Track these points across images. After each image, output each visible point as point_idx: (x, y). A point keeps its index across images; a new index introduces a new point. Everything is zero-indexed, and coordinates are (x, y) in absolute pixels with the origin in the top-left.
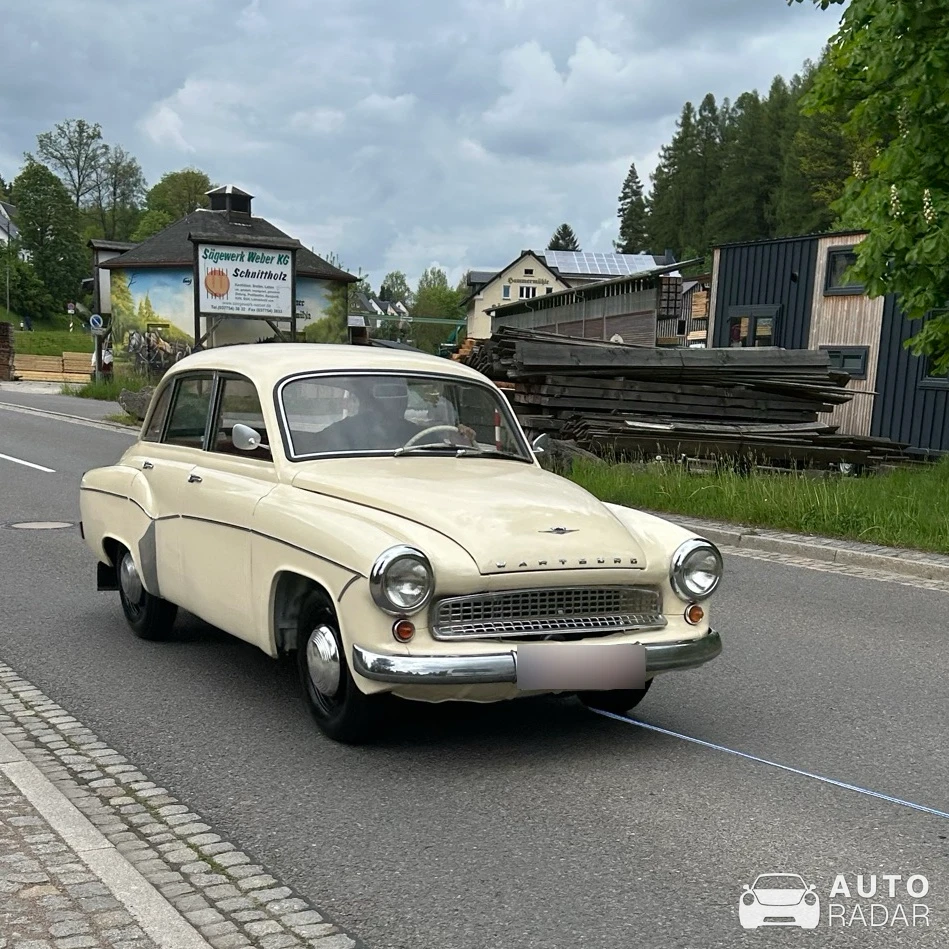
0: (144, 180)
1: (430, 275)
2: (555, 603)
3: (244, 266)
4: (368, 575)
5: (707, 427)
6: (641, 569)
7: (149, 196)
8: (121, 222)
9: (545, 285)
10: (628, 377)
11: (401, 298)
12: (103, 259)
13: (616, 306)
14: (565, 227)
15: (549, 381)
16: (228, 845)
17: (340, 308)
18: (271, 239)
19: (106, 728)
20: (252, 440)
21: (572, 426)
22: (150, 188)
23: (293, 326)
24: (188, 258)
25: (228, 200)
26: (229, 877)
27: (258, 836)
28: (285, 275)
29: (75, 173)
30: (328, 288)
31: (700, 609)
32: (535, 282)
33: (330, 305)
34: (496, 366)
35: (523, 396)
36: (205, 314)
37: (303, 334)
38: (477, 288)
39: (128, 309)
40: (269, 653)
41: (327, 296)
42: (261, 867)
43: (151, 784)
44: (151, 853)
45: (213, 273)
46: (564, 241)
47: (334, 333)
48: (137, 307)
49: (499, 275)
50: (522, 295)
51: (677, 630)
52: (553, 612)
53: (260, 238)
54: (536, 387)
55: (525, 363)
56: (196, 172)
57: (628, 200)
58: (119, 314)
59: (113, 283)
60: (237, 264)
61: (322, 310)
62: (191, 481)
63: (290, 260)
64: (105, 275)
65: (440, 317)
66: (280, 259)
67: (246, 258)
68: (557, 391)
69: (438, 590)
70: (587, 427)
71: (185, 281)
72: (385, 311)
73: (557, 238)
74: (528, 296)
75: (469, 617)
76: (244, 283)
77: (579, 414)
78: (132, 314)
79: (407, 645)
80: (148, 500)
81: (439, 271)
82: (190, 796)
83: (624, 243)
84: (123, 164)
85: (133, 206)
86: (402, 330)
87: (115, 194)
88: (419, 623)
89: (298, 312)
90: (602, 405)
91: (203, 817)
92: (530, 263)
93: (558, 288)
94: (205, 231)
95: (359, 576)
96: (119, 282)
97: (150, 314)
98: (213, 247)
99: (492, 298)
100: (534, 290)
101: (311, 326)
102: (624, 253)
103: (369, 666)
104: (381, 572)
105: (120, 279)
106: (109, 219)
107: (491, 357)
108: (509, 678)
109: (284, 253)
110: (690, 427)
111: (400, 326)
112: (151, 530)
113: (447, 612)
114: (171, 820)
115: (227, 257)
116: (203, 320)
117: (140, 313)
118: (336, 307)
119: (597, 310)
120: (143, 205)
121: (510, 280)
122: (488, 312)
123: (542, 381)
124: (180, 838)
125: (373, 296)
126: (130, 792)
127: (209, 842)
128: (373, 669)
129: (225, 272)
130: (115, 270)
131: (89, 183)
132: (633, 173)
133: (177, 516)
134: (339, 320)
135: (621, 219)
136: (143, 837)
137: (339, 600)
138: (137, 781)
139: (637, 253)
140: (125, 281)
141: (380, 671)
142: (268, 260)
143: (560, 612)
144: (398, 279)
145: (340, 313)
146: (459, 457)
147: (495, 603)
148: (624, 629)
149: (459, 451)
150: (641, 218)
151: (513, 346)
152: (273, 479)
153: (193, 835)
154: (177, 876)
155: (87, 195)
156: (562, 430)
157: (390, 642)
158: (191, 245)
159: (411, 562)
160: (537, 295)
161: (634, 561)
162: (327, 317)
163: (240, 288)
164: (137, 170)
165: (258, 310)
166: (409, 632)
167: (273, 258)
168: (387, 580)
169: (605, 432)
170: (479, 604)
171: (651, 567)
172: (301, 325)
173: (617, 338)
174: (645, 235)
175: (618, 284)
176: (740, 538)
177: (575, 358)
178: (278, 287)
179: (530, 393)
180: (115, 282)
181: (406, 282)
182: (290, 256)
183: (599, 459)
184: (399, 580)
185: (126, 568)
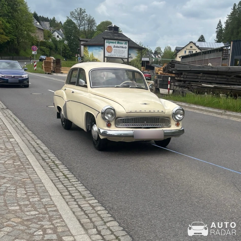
0: (96, 23)
1: (167, 48)
2: (144, 120)
3: (116, 45)
4: (101, 112)
5: (223, 86)
6: (164, 113)
7: (97, 27)
8: (90, 34)
9: (195, 50)
10: (203, 73)
11: (160, 53)
12: (82, 43)
13: (212, 56)
14: (202, 36)
15: (183, 74)
16: (71, 173)
17: (140, 56)
18: (123, 38)
19: (53, 149)
20: (83, 83)
21: (188, 85)
22: (97, 25)
23: (128, 60)
24: (102, 43)
25: (113, 28)
26: (68, 179)
27: (78, 172)
28: (126, 47)
29: (79, 21)
30: (137, 51)
31: (179, 123)
32: (193, 50)
33: (138, 55)
34: (170, 70)
35: (177, 78)
36: (106, 57)
37: (130, 62)
38: (178, 51)
39: (88, 56)
40: (85, 130)
41: (137, 53)
42: (76, 178)
43: (59, 161)
44: (54, 174)
45: (109, 47)
46: (202, 39)
47: (138, 62)
48: (90, 55)
49: (184, 48)
50: (189, 53)
51: (173, 128)
52: (143, 122)
53: (120, 38)
54: (180, 75)
55: (177, 69)
56: (109, 21)
57: (219, 29)
58: (85, 57)
59: (84, 49)
60: (114, 44)
61: (135, 56)
62: (72, 93)
63: (128, 44)
64: (82, 47)
65: (169, 59)
66: (125, 43)
67: (117, 43)
68: (185, 76)
69: (117, 116)
70: (192, 86)
71: (101, 49)
72: (155, 57)
73: (200, 38)
74: (191, 53)
75: (124, 122)
76: (116, 49)
77: (190, 82)
78: (89, 57)
79: (110, 128)
80: (65, 97)
81: (169, 47)
82: (66, 163)
83: (217, 40)
84: (91, 19)
85: (93, 30)
86: (159, 62)
87: (88, 27)
88: (113, 123)
89: (129, 56)
90: (196, 80)
91: (67, 168)
92: (192, 45)
93: (198, 51)
94: (107, 36)
95: (99, 112)
96: (86, 49)
97: (93, 57)
98: (109, 40)
99: (182, 53)
100: (192, 52)
101: (132, 60)
102: (217, 42)
103: (101, 132)
104: (104, 111)
105: (86, 48)
106: (87, 33)
107: (169, 68)
108: (132, 136)
109: (126, 42)
110: (219, 86)
111: (159, 61)
112: (65, 104)
113: (119, 121)
114: (60, 168)
115: (112, 43)
116: (106, 58)
117: (91, 57)
118: (139, 56)
119: (207, 57)
120: (96, 29)
121: (186, 49)
122: (180, 57)
123: (181, 74)
124: (61, 171)
125: (152, 53)
126: (54, 162)
127: (66, 172)
128: (102, 133)
129: (111, 46)
130: (85, 46)
131: (82, 24)
132: (220, 22)
133: (70, 101)
134: (140, 59)
135: (216, 34)
136: (53, 171)
137: (96, 118)
138: (56, 160)
139: (221, 42)
140: (87, 49)
141: (104, 134)
142: (122, 43)
143: (145, 122)
144: (159, 49)
145: (140, 57)
146: (130, 88)
147: (130, 119)
148: (160, 126)
149: (130, 87)
150: (222, 33)
151: (174, 65)
152: (87, 92)
153: (64, 171)
154: (57, 178)
155: (82, 27)
156: (186, 86)
157: (106, 127)
158: (103, 40)
159: (110, 109)
160: (193, 53)
161: (162, 111)
162: (137, 58)
163: (115, 50)
164: (94, 21)
165: (119, 56)
166: (110, 125)
167: (123, 43)
168: (105, 113)
169: (196, 87)
170: (126, 120)
171: (167, 113)
172: (130, 60)
173: (210, 64)
174: (223, 38)
175: (212, 50)
176: (222, 113)
177: (190, 68)
178: (124, 50)
179: (178, 77)
180: (85, 49)
181: (161, 50)
182: (128, 42)
183: (193, 93)
184: (108, 114)
185: (61, 113)
